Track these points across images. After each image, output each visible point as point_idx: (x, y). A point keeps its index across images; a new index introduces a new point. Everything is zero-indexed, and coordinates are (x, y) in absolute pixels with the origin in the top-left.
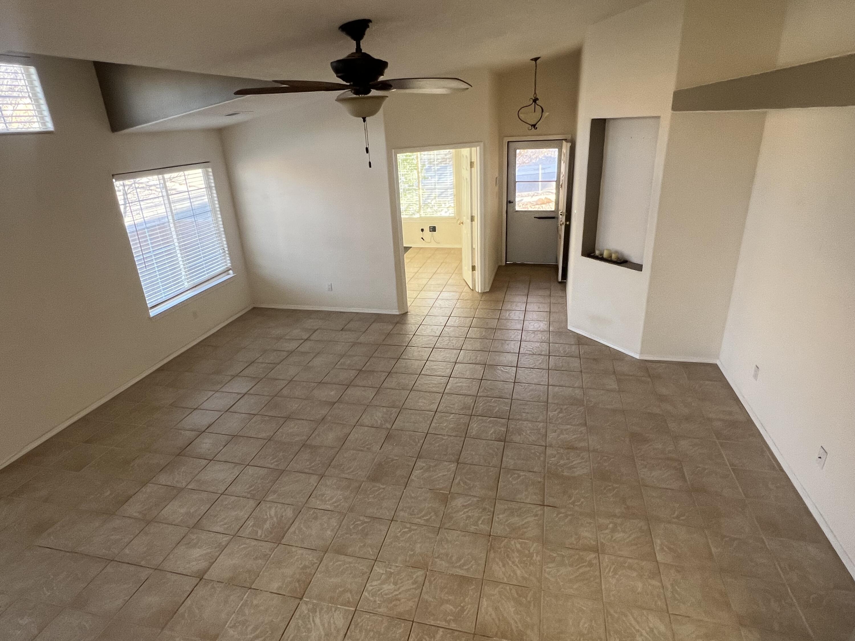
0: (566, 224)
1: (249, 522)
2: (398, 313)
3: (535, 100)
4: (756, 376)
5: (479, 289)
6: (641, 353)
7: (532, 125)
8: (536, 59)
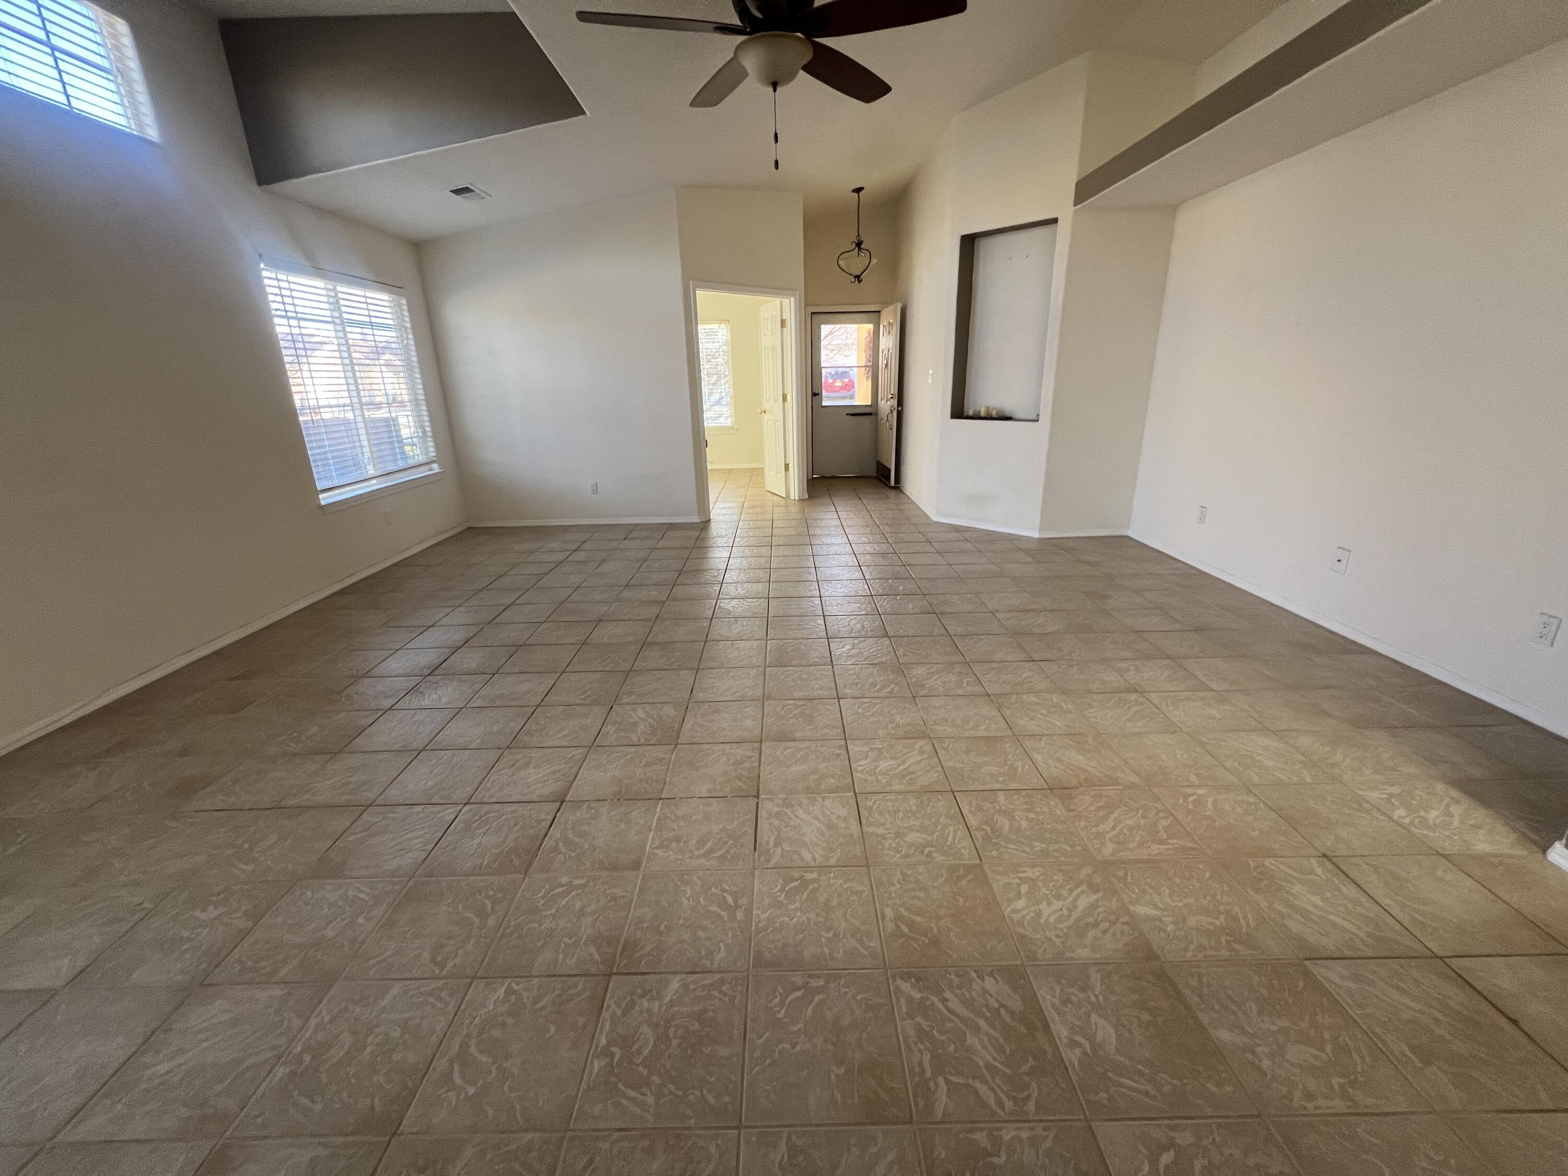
0: (898, 411)
1: (607, 730)
2: (698, 521)
3: (859, 244)
4: (1202, 520)
5: (795, 494)
6: (1041, 530)
7: (855, 277)
8: (858, 190)
